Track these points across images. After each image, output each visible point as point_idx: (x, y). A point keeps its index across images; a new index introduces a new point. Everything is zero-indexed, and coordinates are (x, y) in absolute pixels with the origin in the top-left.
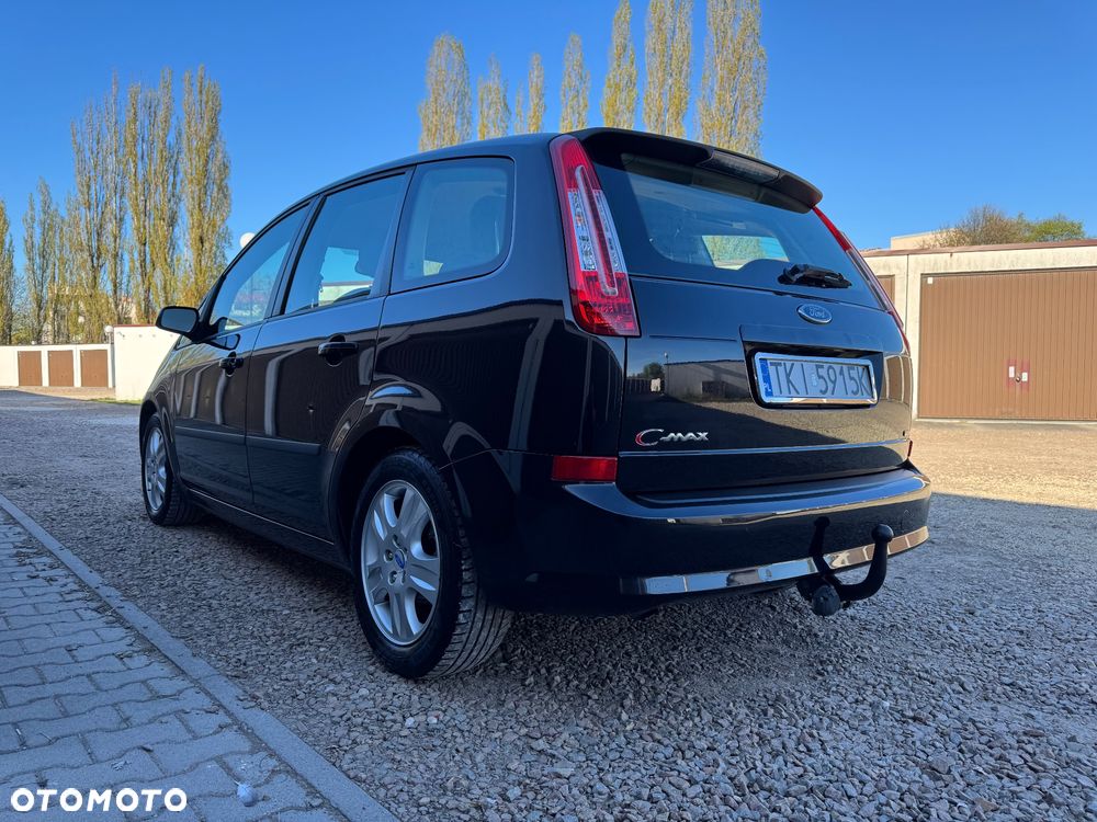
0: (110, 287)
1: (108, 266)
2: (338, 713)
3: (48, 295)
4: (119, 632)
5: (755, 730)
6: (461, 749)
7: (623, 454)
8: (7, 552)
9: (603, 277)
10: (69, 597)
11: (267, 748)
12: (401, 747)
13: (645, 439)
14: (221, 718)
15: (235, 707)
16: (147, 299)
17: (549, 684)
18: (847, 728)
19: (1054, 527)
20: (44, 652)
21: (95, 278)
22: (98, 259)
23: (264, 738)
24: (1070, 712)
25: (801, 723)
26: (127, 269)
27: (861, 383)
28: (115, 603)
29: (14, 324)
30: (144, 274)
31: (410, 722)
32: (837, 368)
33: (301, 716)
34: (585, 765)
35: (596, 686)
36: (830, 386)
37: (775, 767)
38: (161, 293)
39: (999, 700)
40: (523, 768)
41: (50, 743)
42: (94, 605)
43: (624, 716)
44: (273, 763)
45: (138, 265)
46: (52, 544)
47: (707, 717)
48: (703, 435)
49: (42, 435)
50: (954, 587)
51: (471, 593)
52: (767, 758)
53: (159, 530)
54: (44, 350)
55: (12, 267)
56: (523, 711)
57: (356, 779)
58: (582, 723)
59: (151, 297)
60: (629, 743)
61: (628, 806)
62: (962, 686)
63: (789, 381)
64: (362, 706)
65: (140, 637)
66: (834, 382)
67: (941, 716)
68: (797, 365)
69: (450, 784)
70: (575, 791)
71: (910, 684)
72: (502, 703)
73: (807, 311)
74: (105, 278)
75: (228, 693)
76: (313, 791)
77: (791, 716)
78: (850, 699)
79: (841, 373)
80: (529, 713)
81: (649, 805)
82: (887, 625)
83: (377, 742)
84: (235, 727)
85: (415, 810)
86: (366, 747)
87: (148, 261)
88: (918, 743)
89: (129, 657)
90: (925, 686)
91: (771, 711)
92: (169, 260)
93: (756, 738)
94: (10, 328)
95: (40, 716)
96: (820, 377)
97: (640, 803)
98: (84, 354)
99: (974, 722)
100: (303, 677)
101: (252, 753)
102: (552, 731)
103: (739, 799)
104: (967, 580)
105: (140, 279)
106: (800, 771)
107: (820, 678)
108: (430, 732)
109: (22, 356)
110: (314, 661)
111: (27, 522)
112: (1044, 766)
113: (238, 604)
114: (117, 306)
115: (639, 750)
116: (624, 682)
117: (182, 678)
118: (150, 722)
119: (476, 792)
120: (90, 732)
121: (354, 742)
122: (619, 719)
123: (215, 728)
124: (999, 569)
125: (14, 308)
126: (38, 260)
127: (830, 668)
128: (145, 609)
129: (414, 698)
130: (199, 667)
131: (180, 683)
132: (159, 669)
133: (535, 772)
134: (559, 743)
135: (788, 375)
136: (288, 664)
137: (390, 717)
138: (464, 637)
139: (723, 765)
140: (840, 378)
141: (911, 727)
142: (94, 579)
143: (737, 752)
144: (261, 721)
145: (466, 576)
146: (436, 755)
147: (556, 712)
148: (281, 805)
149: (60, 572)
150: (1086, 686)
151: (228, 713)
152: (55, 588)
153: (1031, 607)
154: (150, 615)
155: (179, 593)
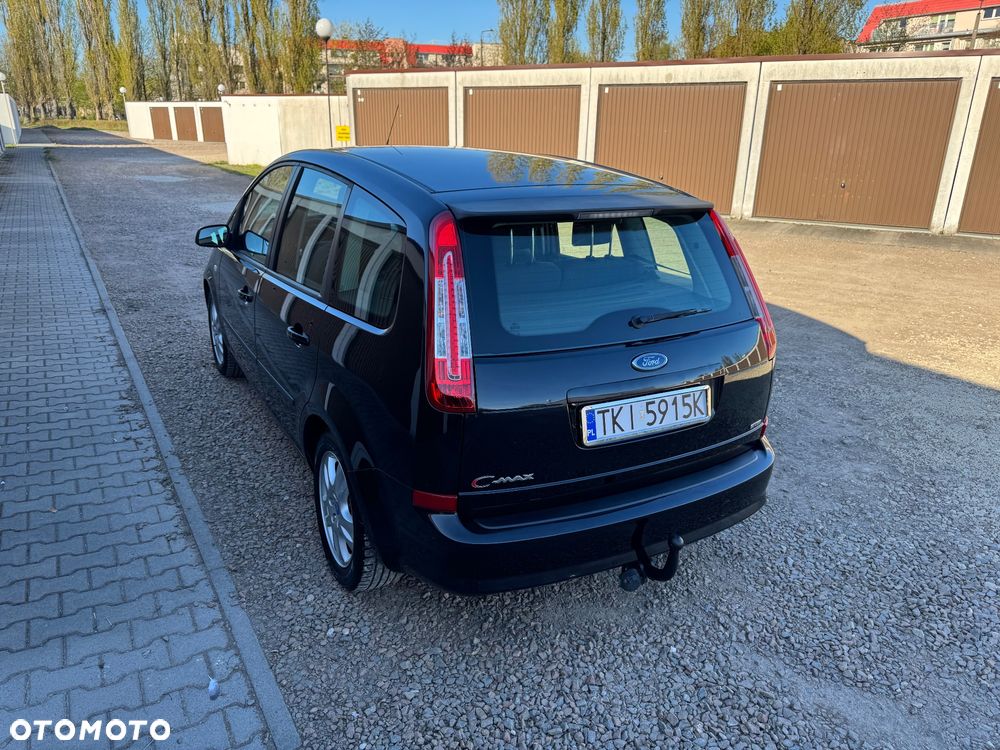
0: (219, 40)
1: (216, 21)
2: (289, 617)
3: (170, 47)
4: (170, 511)
5: (560, 666)
6: (355, 663)
7: (460, 494)
8: (115, 404)
9: (449, 364)
10: (149, 465)
11: (236, 647)
12: (318, 656)
13: (479, 483)
14: (215, 614)
15: (226, 604)
16: (252, 53)
17: (440, 599)
18: (630, 670)
19: (978, 427)
20: (122, 530)
21: (206, 32)
22: (207, 13)
23: (236, 637)
24: (814, 675)
25: (599, 661)
26: (233, 23)
27: (696, 406)
28: (177, 477)
29: (146, 73)
30: (248, 29)
31: (331, 632)
32: (670, 400)
33: (265, 618)
34: (427, 688)
35: (471, 604)
36: (659, 416)
37: (553, 706)
38: (264, 48)
39: (768, 653)
40: (387, 685)
41: (110, 629)
42: (162, 476)
43: (476, 641)
44: (236, 660)
45: (242, 19)
46: (146, 397)
47: (534, 647)
48: (529, 476)
49: (162, 227)
50: (825, 506)
51: (371, 554)
52: (555, 695)
53: (223, 382)
54: (171, 106)
55: (137, 19)
56: (410, 627)
57: (279, 683)
58: (444, 645)
59: (256, 52)
60: (466, 669)
61: (437, 732)
62: (747, 634)
63: (615, 423)
64: (305, 612)
65: (184, 518)
66: (664, 413)
67: (709, 667)
68: (626, 409)
69: (334, 697)
70: (412, 712)
71: (707, 628)
72: (399, 617)
73: (639, 363)
74: (215, 32)
75: (226, 585)
76: (252, 692)
77: (595, 654)
78: (651, 639)
79: (675, 403)
80: (414, 629)
81: (452, 731)
82: (736, 551)
83: (304, 649)
84: (222, 623)
85: (306, 716)
86: (296, 653)
87: (250, 15)
88: (672, 694)
89: (174, 539)
90: (718, 631)
91: (582, 648)
92: (268, 13)
93: (557, 675)
94: (143, 76)
95: (109, 601)
96: (649, 412)
97: (445, 730)
98: (204, 110)
99: (728, 676)
100: (276, 576)
101: (226, 650)
102: (421, 651)
103: (514, 732)
104: (843, 500)
105: (244, 32)
106: (568, 711)
107: (642, 611)
108: (341, 643)
109: (154, 111)
110: (289, 558)
111: (133, 364)
112: (749, 730)
113: (257, 485)
114: (227, 60)
115: (470, 677)
116: (493, 603)
117: (200, 566)
118: (173, 613)
119: (350, 705)
120: (135, 619)
121: (290, 647)
122: (472, 642)
123: (210, 621)
124: (882, 486)
125: (144, 58)
126: (158, 12)
127: (657, 601)
128: (193, 486)
129: (343, 606)
130: (214, 557)
131: (199, 573)
132: (190, 556)
133: (394, 691)
134: (419, 664)
135: (614, 418)
136: (270, 562)
137: (318, 627)
138: (371, 579)
139: (518, 701)
140: (671, 408)
141: (677, 678)
142: (167, 445)
143: (536, 687)
144: (239, 617)
145: (367, 544)
146: (336, 666)
147: (432, 630)
148: (232, 701)
149: (145, 432)
150: (846, 648)
151: (222, 610)
152: (140, 454)
153: (874, 541)
154: (195, 493)
155: (219, 468)
